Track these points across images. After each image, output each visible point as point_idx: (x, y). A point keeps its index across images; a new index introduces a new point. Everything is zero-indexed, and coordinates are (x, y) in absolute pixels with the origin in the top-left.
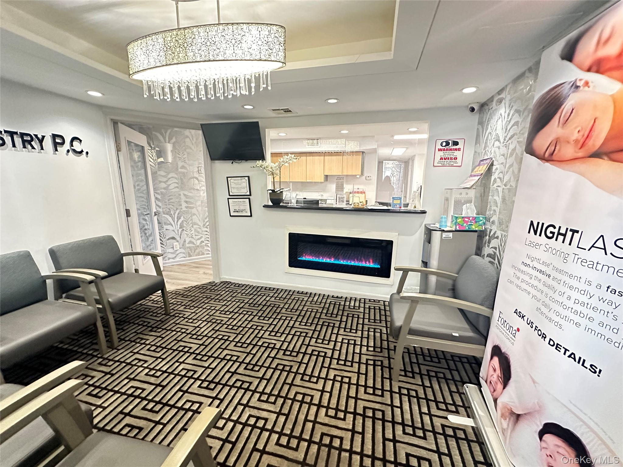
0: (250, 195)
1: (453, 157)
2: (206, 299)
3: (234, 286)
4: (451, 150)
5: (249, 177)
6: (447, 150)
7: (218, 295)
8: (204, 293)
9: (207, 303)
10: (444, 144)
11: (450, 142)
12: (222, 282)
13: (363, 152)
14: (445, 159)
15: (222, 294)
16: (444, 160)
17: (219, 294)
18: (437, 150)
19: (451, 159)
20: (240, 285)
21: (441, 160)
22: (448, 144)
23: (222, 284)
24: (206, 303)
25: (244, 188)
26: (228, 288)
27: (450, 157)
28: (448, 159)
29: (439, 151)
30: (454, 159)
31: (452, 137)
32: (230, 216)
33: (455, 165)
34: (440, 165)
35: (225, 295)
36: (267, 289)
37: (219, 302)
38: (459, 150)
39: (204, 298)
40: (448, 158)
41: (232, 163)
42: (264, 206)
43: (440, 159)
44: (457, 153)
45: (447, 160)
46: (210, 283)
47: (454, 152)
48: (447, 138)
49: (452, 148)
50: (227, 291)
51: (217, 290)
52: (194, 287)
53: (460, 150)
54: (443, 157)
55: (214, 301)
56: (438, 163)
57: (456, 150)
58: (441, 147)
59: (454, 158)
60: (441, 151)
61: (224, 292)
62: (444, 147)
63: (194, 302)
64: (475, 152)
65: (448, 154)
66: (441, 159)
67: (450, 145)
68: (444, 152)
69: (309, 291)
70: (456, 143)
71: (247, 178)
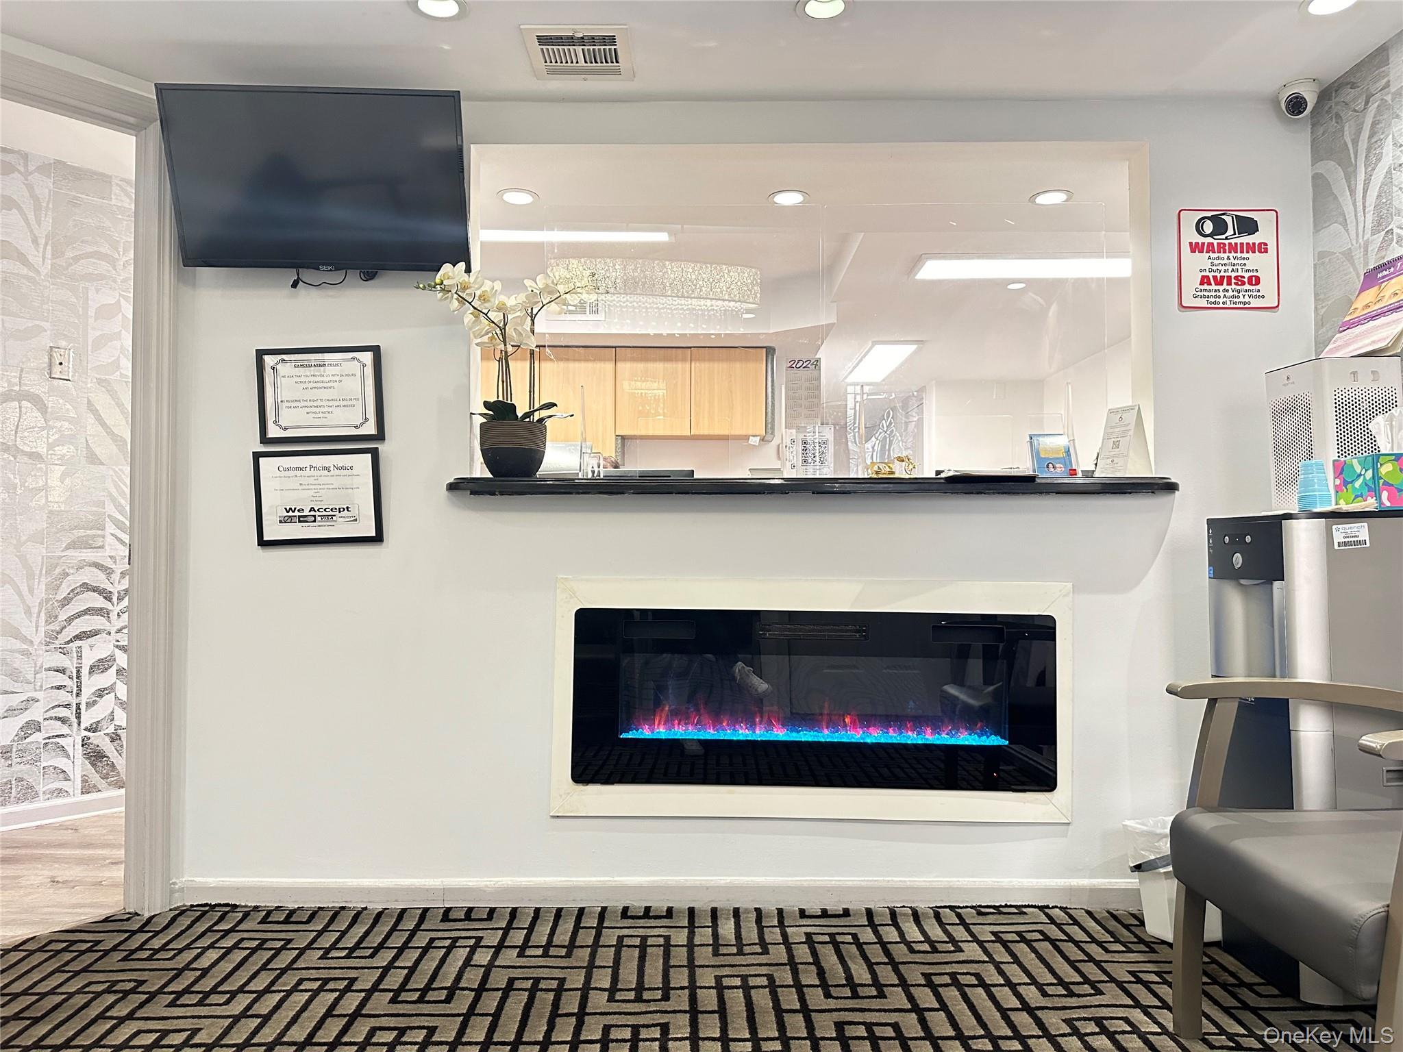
0: (380, 436)
1: (1247, 275)
2: (111, 998)
3: (263, 921)
4: (1233, 248)
5: (376, 350)
6: (1222, 248)
7: (179, 972)
8: (85, 970)
9: (130, 1016)
10: (1208, 227)
11: (1228, 219)
12: (182, 913)
13: (770, 351)
14: (1219, 282)
15: (205, 962)
16: (1214, 287)
17: (187, 967)
18: (1186, 248)
19: (1240, 281)
20: (292, 912)
21: (1206, 287)
22: (1220, 226)
23: (185, 921)
24: (122, 1020)
25: (346, 403)
26: (227, 933)
27: (1233, 275)
28: (1229, 283)
29: (1193, 251)
30: (1250, 283)
31: (1233, 202)
32: (262, 543)
33: (1255, 303)
34: (1203, 303)
35: (227, 966)
36: (452, 915)
37: (200, 1003)
38: (1263, 248)
39: (98, 995)
40: (1229, 278)
41: (295, 285)
42: (453, 487)
43: (1202, 283)
44: (1255, 261)
45: (1225, 286)
46: (107, 920)
47: (1245, 255)
48: (1217, 203)
49: (1239, 241)
50: (229, 951)
51: (163, 948)
52: (16, 948)
53: (1266, 251)
54: (1211, 275)
55: (172, 1004)
56: (1195, 296)
57: (1251, 248)
58: (1201, 240)
59: (1250, 278)
60: (1201, 251)
61: (213, 955)
62: (1210, 240)
63: (36, 1021)
64: (1321, 255)
65: (1226, 264)
66: (1205, 280)
67: (1230, 232)
68: (1211, 254)
69: (681, 904)
70: (1247, 226)
71: (368, 357)
